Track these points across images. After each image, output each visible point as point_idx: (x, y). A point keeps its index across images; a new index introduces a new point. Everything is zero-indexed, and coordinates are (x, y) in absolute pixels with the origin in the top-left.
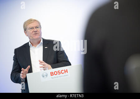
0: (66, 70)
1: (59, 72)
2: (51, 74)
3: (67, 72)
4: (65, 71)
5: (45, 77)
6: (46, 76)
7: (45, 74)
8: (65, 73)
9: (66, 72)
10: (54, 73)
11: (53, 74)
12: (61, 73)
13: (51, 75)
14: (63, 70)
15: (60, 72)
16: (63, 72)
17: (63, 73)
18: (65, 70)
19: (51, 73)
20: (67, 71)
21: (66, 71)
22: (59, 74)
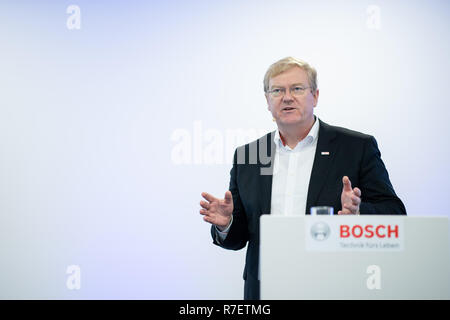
0: (393, 228)
1: (369, 229)
2: (342, 232)
3: (397, 236)
4: (390, 231)
5: (320, 237)
6: (325, 235)
7: (320, 229)
8: (389, 236)
9: (393, 234)
10: (350, 231)
11: (347, 231)
12: (375, 235)
13: (342, 236)
14: (383, 227)
15: (374, 230)
16: (382, 231)
17: (383, 236)
18: (389, 227)
19: (342, 227)
20: (396, 231)
21: (394, 231)
22: (367, 236)
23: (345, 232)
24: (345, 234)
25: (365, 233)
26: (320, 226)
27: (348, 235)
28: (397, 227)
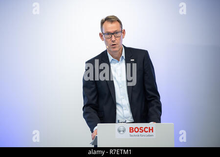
0: (151, 128)
2: (130, 130)
3: (152, 132)
4: (150, 130)
5: (122, 132)
8: (150, 132)
9: (151, 131)
12: (144, 131)
13: (130, 132)
14: (147, 128)
15: (143, 129)
16: (146, 130)
17: (147, 132)
18: (149, 128)
19: (130, 128)
20: (152, 130)
21: (151, 130)
22: (140, 132)
23: (131, 130)
24: (132, 131)
25: (140, 130)
26: (122, 128)
27: (133, 131)
28: (152, 128)
